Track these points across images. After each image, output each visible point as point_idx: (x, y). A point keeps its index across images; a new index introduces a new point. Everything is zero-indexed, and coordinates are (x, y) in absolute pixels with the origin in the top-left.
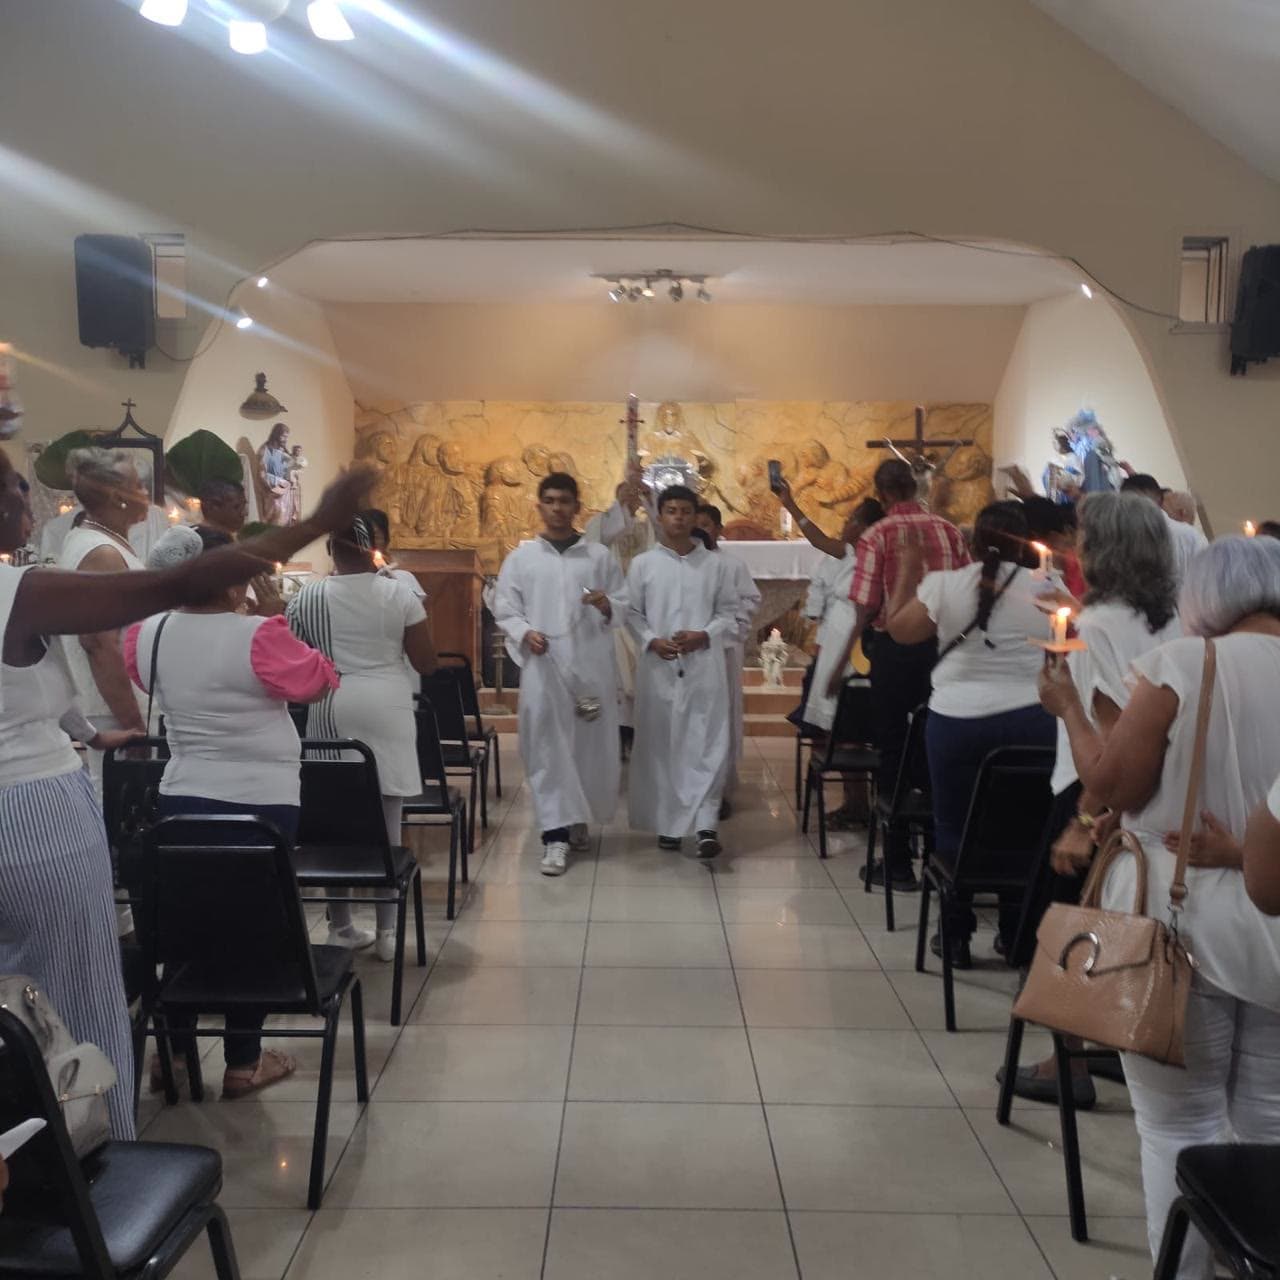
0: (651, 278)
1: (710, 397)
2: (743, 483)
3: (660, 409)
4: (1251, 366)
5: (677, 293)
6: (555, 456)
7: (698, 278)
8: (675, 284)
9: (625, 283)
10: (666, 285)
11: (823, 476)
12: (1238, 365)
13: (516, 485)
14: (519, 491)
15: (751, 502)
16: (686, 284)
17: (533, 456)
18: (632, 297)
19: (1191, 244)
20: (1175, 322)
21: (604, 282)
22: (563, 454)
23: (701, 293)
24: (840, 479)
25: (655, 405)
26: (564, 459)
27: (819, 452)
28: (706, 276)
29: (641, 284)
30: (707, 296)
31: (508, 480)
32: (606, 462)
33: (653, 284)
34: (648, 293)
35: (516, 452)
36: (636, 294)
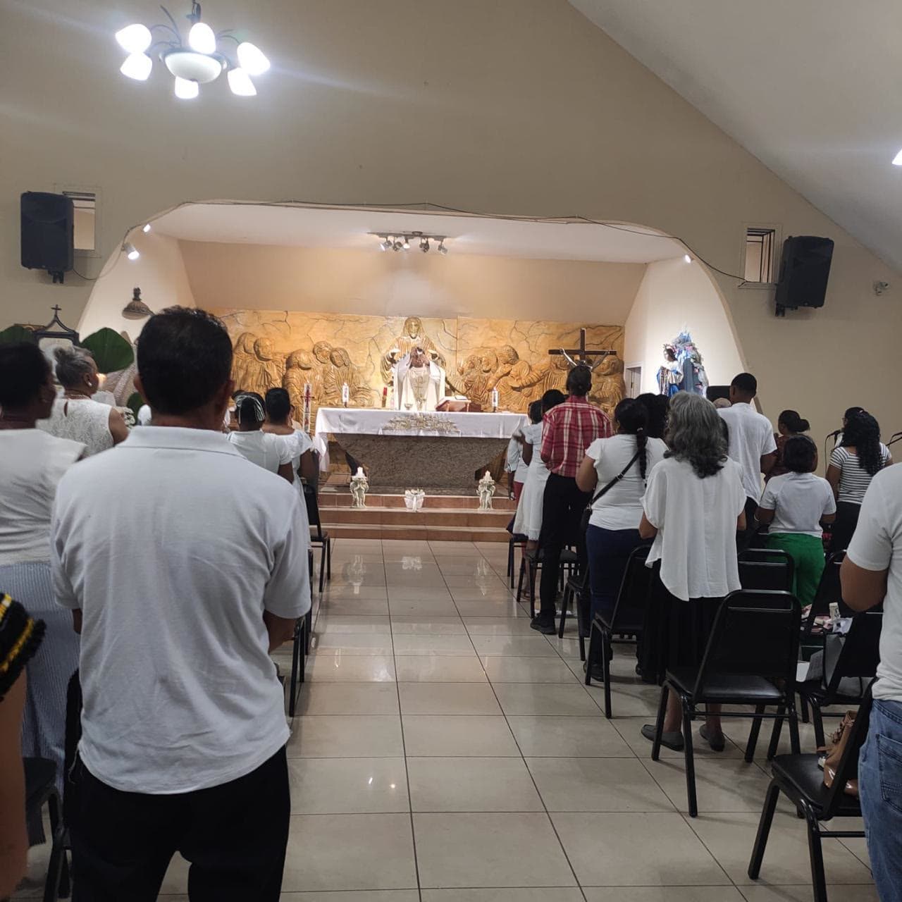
0: (408, 237)
1: (441, 315)
2: (462, 373)
3: (406, 322)
4: (788, 311)
5: (426, 247)
6: (335, 350)
7: (440, 238)
8: (424, 241)
9: (391, 239)
10: (417, 241)
11: (514, 369)
12: (780, 311)
13: (309, 369)
14: (310, 373)
15: (466, 385)
16: (431, 241)
17: (321, 350)
18: (395, 248)
19: (752, 232)
20: (742, 281)
21: (376, 237)
22: (341, 349)
23: (440, 247)
24: (525, 372)
25: (404, 319)
26: (342, 353)
27: (512, 354)
28: (445, 237)
29: (402, 240)
30: (445, 251)
31: (303, 366)
32: (370, 355)
33: (409, 241)
34: (406, 246)
35: (308, 346)
36: (397, 246)
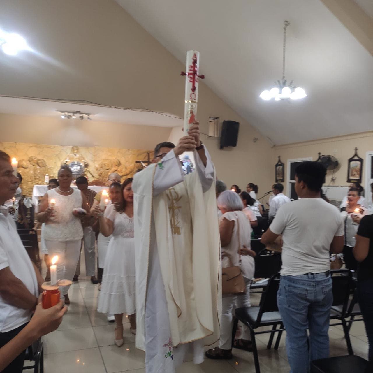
0: (75, 113)
1: (87, 146)
2: (97, 170)
3: (72, 148)
5: (82, 118)
6: (39, 160)
7: (88, 114)
8: (81, 115)
9: (66, 113)
10: (78, 115)
11: (119, 169)
12: (222, 147)
13: (27, 168)
14: (27, 170)
15: (99, 175)
16: (84, 115)
17: (32, 160)
19: (211, 118)
20: (208, 136)
21: (60, 113)
22: (42, 159)
23: (89, 118)
24: (124, 170)
26: (42, 161)
27: (118, 162)
28: (90, 114)
29: (71, 114)
30: (90, 119)
31: (24, 167)
32: (55, 162)
33: (75, 115)
34: (73, 117)
35: (26, 158)
36: (69, 117)
